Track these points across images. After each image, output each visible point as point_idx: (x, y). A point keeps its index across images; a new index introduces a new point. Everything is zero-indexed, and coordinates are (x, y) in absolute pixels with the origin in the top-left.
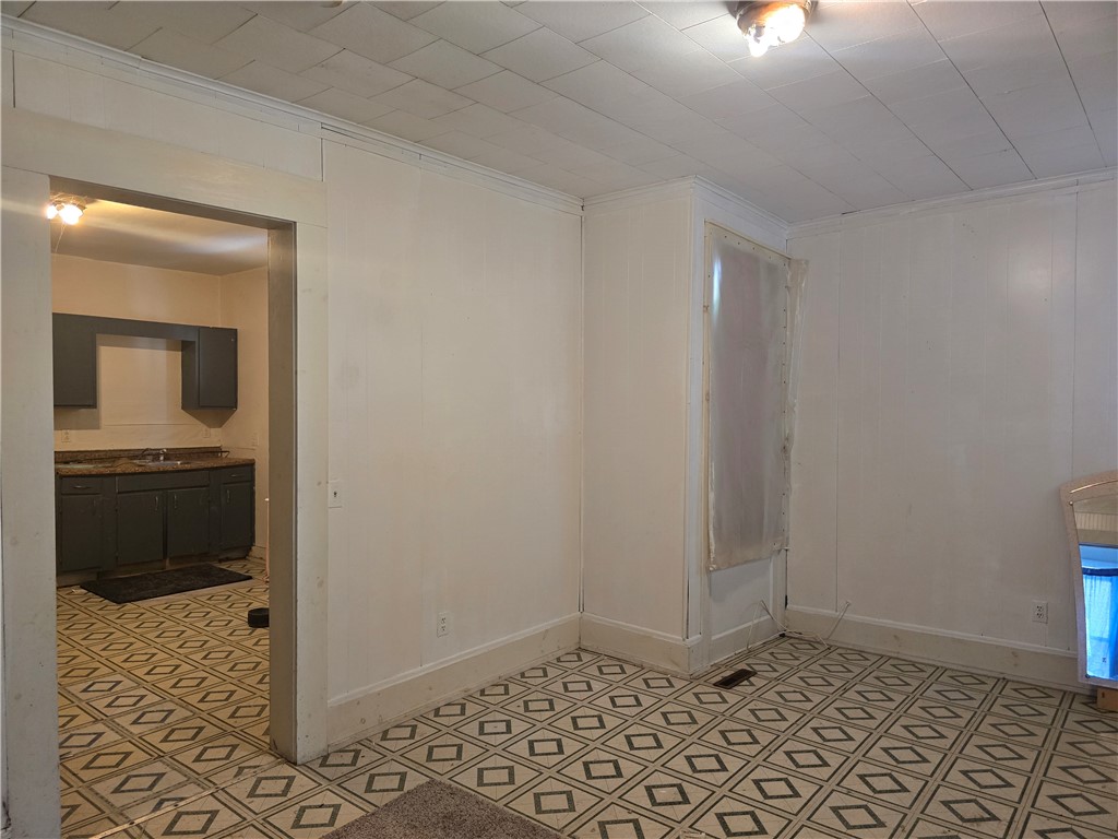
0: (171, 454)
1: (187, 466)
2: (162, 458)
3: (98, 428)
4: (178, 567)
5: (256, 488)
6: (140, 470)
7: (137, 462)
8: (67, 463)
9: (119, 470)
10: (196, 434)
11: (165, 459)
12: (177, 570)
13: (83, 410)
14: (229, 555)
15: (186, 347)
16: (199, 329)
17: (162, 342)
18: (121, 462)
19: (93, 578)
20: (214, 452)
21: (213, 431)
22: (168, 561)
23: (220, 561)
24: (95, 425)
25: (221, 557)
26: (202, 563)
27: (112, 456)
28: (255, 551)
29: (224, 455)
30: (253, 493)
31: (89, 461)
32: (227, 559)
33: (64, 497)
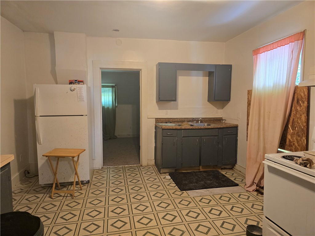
0: (203, 120)
1: (209, 127)
2: (199, 122)
3: (177, 109)
4: (205, 170)
5: (239, 138)
6: (191, 127)
7: (190, 123)
8: (167, 123)
9: (183, 127)
10: (213, 112)
11: (201, 122)
12: (204, 172)
13: (173, 102)
14: (226, 167)
15: (210, 74)
16: (216, 66)
17: (201, 73)
18: (184, 123)
19: (173, 171)
20: (219, 120)
21: (219, 111)
22: (201, 167)
23: (222, 169)
24: (176, 108)
25: (222, 167)
26: (214, 169)
27: (182, 121)
28: (237, 167)
29: (224, 121)
30: (237, 140)
31: (174, 122)
32: (225, 169)
33: (164, 138)
